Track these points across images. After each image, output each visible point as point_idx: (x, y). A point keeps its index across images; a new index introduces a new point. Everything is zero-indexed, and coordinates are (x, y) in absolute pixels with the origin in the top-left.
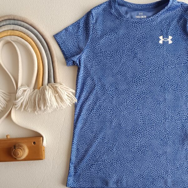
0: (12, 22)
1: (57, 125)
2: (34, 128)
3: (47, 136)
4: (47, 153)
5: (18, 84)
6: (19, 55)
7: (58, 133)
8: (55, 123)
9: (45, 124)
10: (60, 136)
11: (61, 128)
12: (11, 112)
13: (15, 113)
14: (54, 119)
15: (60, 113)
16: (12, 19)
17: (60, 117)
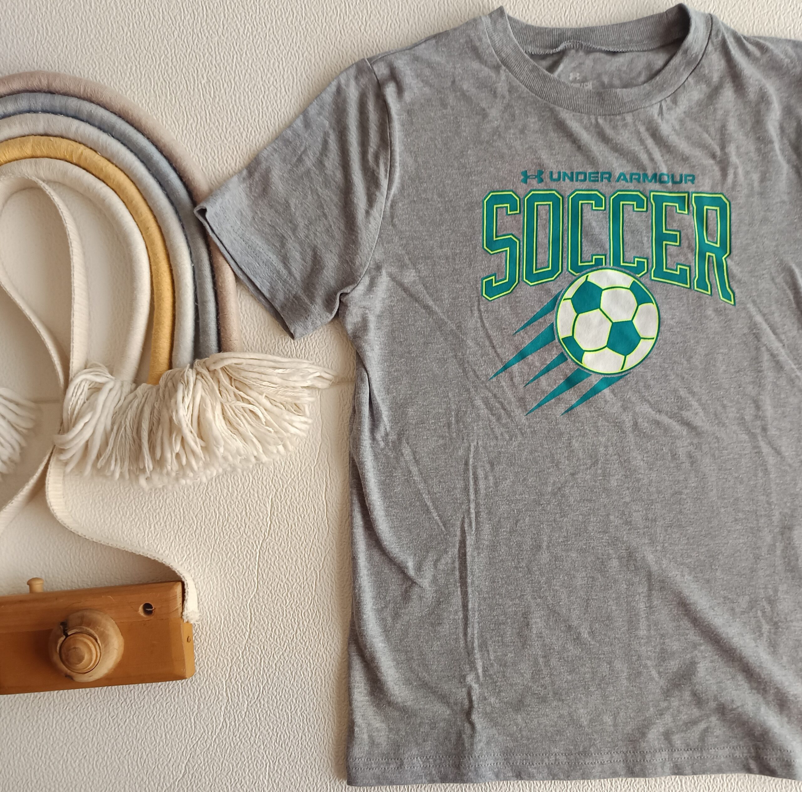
0: (42, 100)
1: (243, 529)
2: (146, 547)
3: (202, 578)
4: (202, 652)
5: (71, 361)
6: (71, 237)
7: (249, 563)
8: (233, 523)
9: (193, 528)
10: (255, 579)
11: (261, 542)
12: (47, 482)
13: (64, 484)
14: (231, 507)
15: (254, 478)
16: (40, 91)
17: (256, 495)
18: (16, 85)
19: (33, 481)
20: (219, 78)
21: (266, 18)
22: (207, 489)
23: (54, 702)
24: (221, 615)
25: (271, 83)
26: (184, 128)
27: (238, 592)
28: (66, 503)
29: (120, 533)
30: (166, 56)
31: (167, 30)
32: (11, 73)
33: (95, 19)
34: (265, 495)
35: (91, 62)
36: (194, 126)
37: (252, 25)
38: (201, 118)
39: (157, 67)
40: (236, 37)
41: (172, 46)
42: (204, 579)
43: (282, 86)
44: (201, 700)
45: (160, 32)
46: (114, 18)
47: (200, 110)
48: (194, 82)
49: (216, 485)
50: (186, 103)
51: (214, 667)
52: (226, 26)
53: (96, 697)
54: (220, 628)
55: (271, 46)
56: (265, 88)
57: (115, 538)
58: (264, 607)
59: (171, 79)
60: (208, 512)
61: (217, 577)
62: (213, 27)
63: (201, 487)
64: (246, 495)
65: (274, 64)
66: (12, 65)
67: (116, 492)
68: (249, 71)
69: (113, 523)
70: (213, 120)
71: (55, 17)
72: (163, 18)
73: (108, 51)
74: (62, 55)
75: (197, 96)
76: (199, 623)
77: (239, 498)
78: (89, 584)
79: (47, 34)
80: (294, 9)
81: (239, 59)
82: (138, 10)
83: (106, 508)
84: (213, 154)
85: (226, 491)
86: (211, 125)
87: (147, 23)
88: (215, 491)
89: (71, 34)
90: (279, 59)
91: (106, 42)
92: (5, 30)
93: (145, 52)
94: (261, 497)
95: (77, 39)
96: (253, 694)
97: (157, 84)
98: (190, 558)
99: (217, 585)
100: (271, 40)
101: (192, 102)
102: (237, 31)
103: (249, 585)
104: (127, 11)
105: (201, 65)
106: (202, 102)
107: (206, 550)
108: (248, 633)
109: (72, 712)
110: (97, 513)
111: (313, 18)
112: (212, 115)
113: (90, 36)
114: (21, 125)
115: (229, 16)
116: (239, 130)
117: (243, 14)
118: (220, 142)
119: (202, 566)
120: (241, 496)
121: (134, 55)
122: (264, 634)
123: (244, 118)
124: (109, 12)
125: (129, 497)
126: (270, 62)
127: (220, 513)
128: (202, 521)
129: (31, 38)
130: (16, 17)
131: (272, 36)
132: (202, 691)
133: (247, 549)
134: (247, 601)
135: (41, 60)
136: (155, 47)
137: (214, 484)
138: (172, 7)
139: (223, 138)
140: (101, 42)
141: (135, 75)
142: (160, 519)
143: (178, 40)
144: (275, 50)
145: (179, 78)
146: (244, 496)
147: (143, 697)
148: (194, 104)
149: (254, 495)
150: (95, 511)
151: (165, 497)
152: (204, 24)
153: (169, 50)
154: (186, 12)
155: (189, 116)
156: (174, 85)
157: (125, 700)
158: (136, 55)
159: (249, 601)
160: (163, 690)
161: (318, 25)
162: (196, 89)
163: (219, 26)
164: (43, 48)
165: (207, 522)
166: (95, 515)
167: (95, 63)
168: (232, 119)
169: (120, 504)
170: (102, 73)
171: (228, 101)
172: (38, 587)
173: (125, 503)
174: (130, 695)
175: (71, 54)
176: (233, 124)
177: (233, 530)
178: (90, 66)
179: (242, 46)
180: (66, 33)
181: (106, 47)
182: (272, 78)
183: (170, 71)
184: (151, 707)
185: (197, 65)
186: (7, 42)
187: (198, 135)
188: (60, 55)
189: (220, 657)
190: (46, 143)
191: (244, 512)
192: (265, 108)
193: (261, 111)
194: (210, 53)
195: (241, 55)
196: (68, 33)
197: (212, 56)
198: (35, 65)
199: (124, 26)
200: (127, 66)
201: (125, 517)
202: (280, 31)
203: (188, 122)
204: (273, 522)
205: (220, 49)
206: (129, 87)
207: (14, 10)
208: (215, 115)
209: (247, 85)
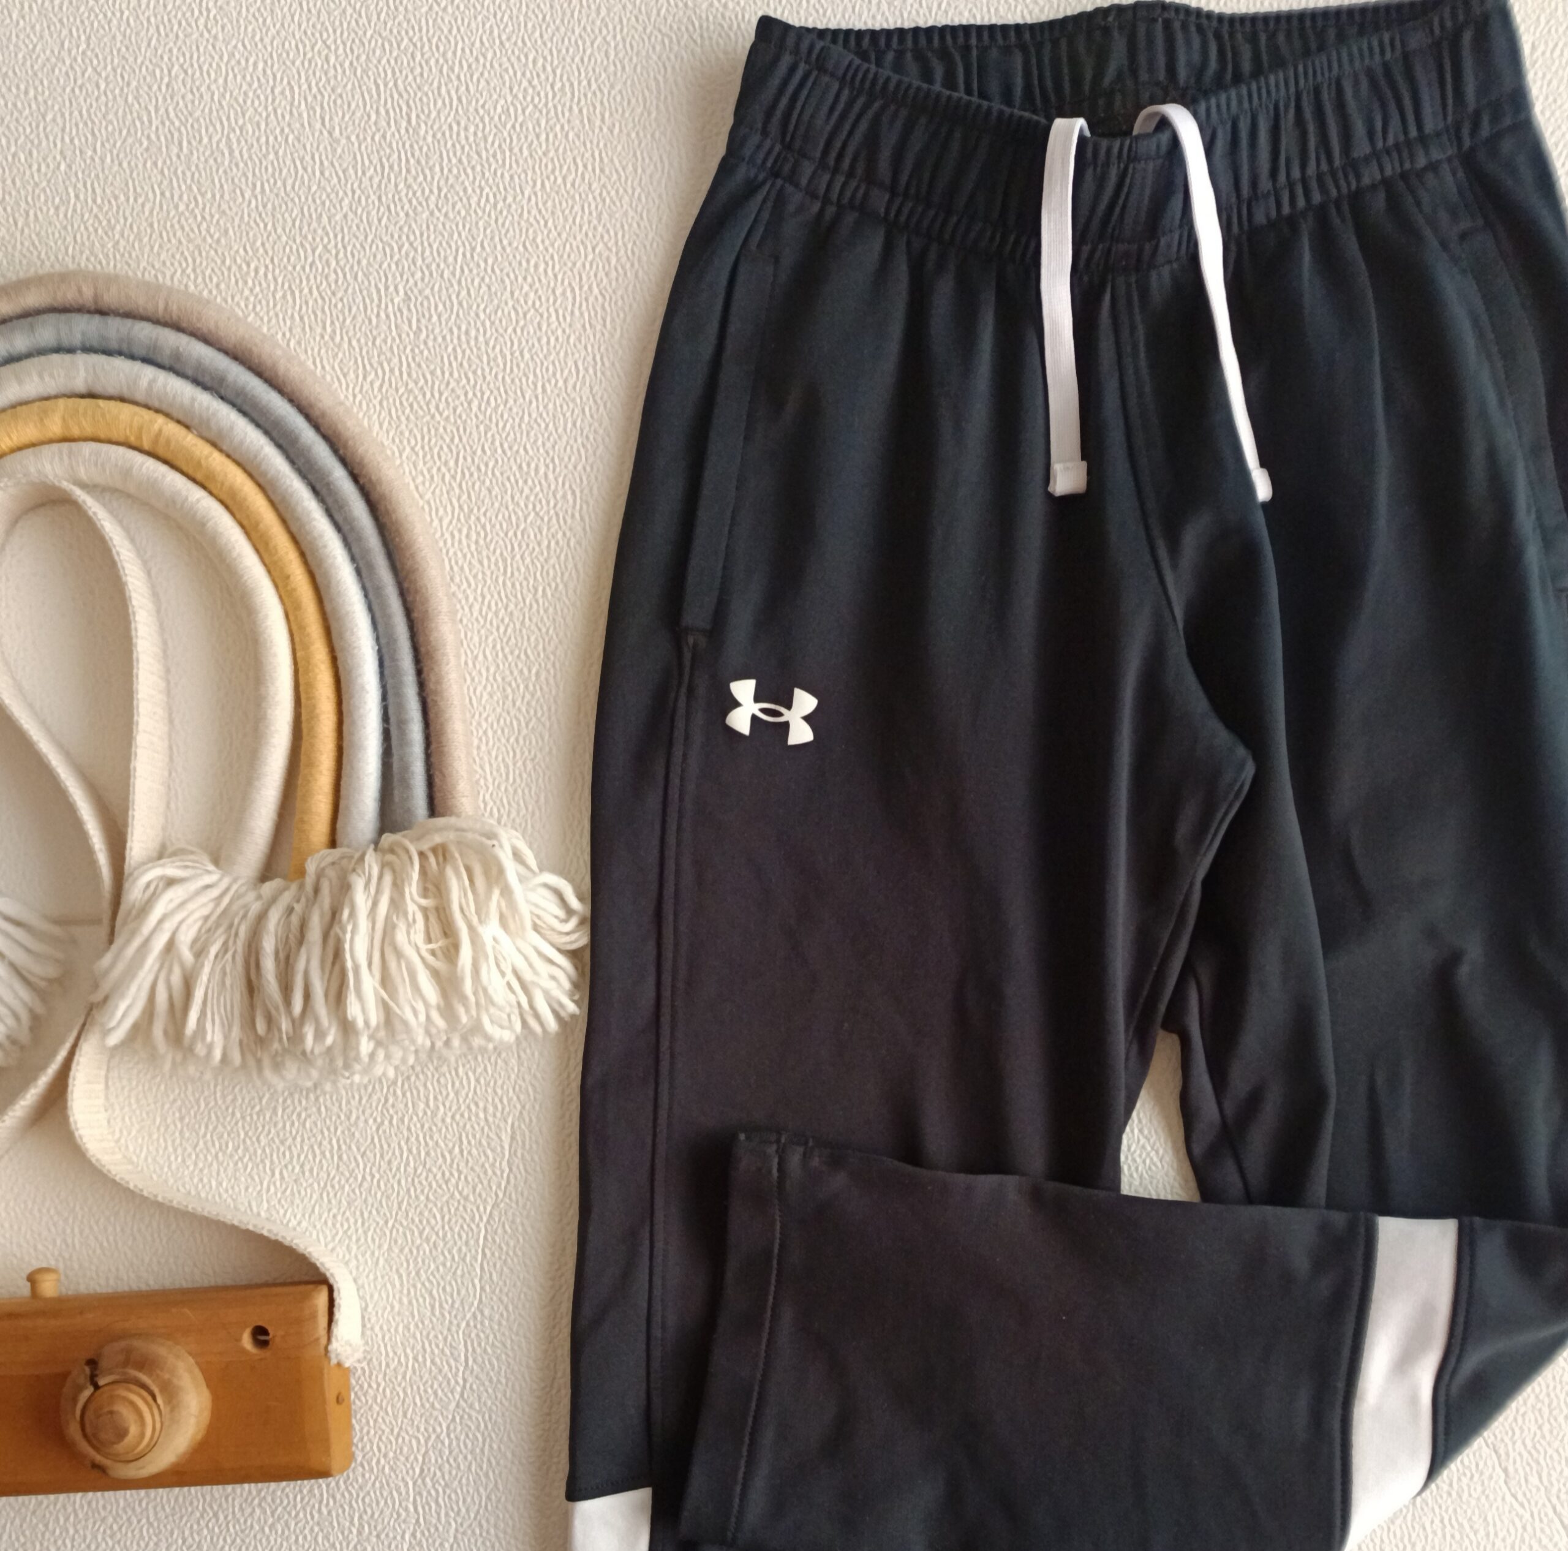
0: (83, 327)
1: (453, 1181)
2: (263, 1214)
3: (371, 1277)
4: (368, 1422)
5: (128, 845)
6: (134, 602)
7: (464, 1249)
8: (435, 1170)
9: (356, 1178)
10: (477, 1281)
11: (489, 1208)
12: (70, 1081)
13: (107, 1087)
14: (431, 1138)
15: (478, 1081)
16: (80, 310)
17: (482, 1115)
18: (32, 299)
19: (44, 1080)
20: (427, 292)
21: (523, 176)
22: (386, 1100)
23: (76, 1515)
24: (408, 1351)
25: (530, 303)
26: (357, 389)
27: (441, 1306)
28: (109, 1122)
29: (214, 1183)
30: (325, 247)
31: (328, 196)
32: (22, 275)
33: (189, 174)
34: (499, 1115)
35: (178, 256)
36: (377, 385)
37: (495, 189)
38: (392, 371)
39: (307, 269)
40: (463, 213)
41: (338, 228)
42: (376, 1279)
43: (552, 310)
44: (365, 1517)
45: (314, 201)
46: (225, 172)
47: (389, 355)
48: (380, 300)
49: (404, 1095)
50: (363, 341)
51: (391, 1455)
52: (445, 190)
53: (159, 1508)
54: (404, 1377)
55: (531, 231)
56: (517, 313)
57: (203, 1195)
58: (491, 1337)
59: (334, 294)
60: (385, 1147)
61: (400, 1277)
62: (419, 194)
63: (375, 1098)
64: (462, 1115)
65: (536, 266)
66: (24, 262)
67: (207, 1105)
68: (487, 280)
69: (201, 1165)
70: (414, 376)
71: (111, 168)
72: (322, 173)
73: (212, 237)
74: (122, 243)
75: (385, 328)
76: (364, 1364)
77: (448, 1120)
78: (151, 1283)
79: (94, 201)
80: (578, 160)
81: (468, 255)
82: (272, 156)
83: (187, 1135)
84: (413, 442)
85: (422, 1106)
86: (411, 385)
87: (290, 182)
88: (402, 1106)
89: (140, 201)
90: (547, 258)
91: (208, 218)
92: (14, 193)
93: (284, 238)
94: (491, 1119)
95: (151, 212)
96: (468, 1511)
97: (307, 303)
98: (350, 1238)
99: (401, 1292)
100: (532, 220)
101: (375, 339)
102: (465, 200)
103: (463, 1292)
104: (250, 158)
105: (393, 267)
106: (393, 339)
107: (381, 1223)
108: (459, 1389)
109: (112, 1537)
110: (169, 1143)
111: (615, 177)
112: (413, 365)
113: (176, 207)
114: (41, 377)
115: (450, 171)
116: (466, 394)
117: (478, 168)
118: (428, 418)
119: (373, 1253)
120: (453, 1117)
121: (263, 244)
122: (490, 1391)
123: (475, 372)
124: (215, 160)
125: (233, 1114)
126: (528, 261)
127: (410, 1151)
128: (374, 1164)
129: (62, 209)
130: (35, 167)
131: (534, 212)
132: (367, 1500)
133: (460, 1221)
134: (458, 1326)
135: (82, 253)
136: (306, 229)
137: (399, 1092)
138: (339, 151)
139: (433, 410)
140: (199, 218)
141: (264, 285)
142: (292, 1158)
143: (351, 215)
144: (539, 240)
145: (350, 291)
146: (458, 1117)
147: (249, 1510)
148: (378, 342)
149: (477, 1115)
150: (165, 1141)
151: (303, 1115)
152: (401, 186)
153: (331, 235)
154: (367, 162)
155: (368, 367)
156: (340, 305)
157: (216, 1515)
158: (267, 245)
159: (463, 1325)
160: (291, 1496)
161: (625, 191)
162: (383, 315)
163: (431, 191)
164: (86, 228)
165: (384, 1166)
166: (166, 1148)
167: (186, 259)
168: (451, 374)
169: (215, 1128)
170: (200, 280)
171: (444, 338)
172: (49, 1288)
173: (225, 1127)
174: (225, 1505)
175: (141, 241)
176: (453, 384)
177: (434, 1185)
178: (176, 264)
179: (474, 230)
180: (132, 200)
181: (208, 227)
182: (532, 295)
183: (333, 277)
184: (267, 1530)
185: (385, 265)
186: (17, 215)
187: (385, 404)
188: (118, 242)
189: (403, 1434)
190: (90, 412)
191: (457, 1150)
192: (517, 354)
193: (509, 357)
194: (411, 244)
195: (473, 249)
196: (136, 200)
197: (416, 250)
198: (68, 260)
199: (244, 187)
200: (248, 265)
201: (224, 1153)
202: (550, 204)
203: (365, 378)
204: (514, 1169)
205: (432, 237)
206: (251, 307)
207: (30, 153)
208: (419, 366)
209: (482, 307)
